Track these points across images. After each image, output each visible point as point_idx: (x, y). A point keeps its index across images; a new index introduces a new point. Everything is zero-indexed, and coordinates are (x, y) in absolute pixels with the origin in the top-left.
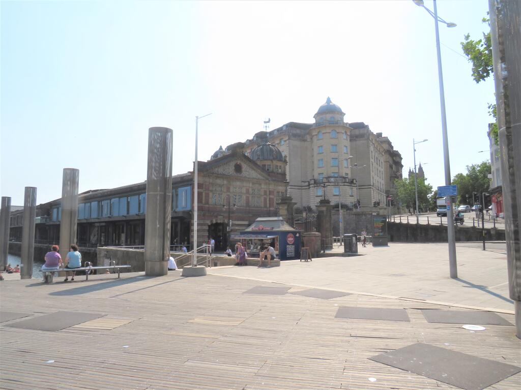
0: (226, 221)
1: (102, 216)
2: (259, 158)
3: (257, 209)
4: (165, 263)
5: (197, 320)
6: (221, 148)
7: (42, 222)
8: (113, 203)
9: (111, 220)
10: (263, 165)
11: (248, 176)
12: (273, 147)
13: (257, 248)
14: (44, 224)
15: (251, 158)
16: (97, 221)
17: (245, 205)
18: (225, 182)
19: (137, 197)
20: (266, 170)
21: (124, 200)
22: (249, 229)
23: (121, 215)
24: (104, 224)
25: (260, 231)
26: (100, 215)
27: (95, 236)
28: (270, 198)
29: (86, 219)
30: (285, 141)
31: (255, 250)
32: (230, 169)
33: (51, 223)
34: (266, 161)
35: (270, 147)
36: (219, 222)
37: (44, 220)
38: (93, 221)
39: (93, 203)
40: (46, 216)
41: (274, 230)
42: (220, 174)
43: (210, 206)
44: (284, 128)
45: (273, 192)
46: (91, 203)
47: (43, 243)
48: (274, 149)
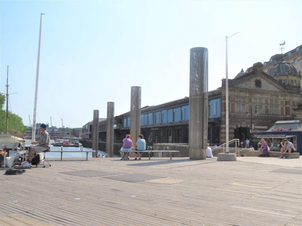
0: (249, 126)
1: (156, 123)
2: (276, 75)
3: (275, 116)
4: (204, 150)
5: (234, 184)
6: (242, 70)
7: (117, 128)
8: (163, 113)
9: (161, 126)
10: (279, 80)
11: (267, 90)
12: (288, 65)
13: (276, 146)
14: (119, 129)
15: (269, 75)
16: (152, 126)
17: (264, 113)
18: (248, 95)
19: (180, 108)
20: (283, 84)
21: (170, 111)
22: (270, 130)
23: (169, 122)
24: (157, 129)
25: (280, 131)
26: (154, 122)
27: (151, 137)
28: (286, 108)
29: (145, 126)
30: (299, 60)
31: (275, 148)
32: (251, 84)
33: (123, 129)
34: (282, 77)
35: (286, 65)
36: (243, 126)
37: (119, 127)
38: (150, 127)
39: (149, 114)
40: (119, 124)
41: (291, 131)
42: (244, 88)
43: (236, 114)
44: (298, 50)
45: (289, 102)
46: (148, 114)
47: (118, 143)
48: (289, 66)
